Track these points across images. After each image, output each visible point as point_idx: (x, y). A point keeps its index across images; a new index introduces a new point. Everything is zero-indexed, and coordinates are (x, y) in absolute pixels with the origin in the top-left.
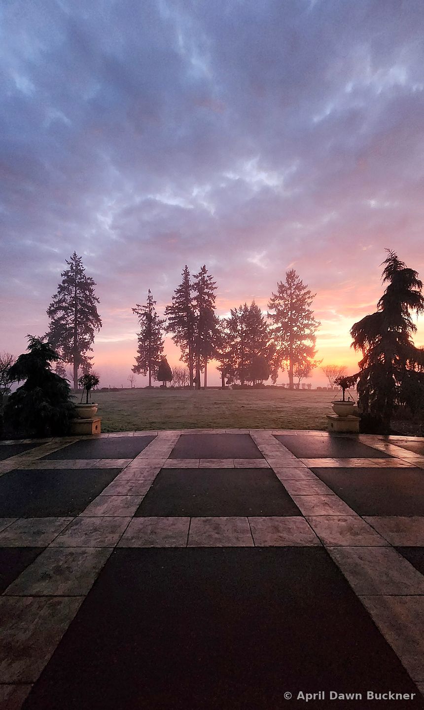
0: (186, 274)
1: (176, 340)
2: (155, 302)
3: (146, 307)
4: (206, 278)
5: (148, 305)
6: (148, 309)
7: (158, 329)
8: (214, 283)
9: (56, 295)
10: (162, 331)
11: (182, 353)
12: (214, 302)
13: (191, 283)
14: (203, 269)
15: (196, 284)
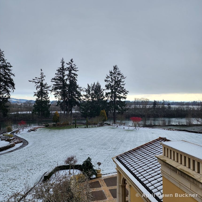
0: (63, 63)
1: (56, 95)
2: (45, 76)
3: (40, 79)
4: (73, 65)
5: (41, 77)
6: (41, 80)
7: (46, 91)
8: (77, 68)
10: (48, 92)
12: (77, 78)
13: (65, 67)
14: (72, 61)
15: (67, 68)
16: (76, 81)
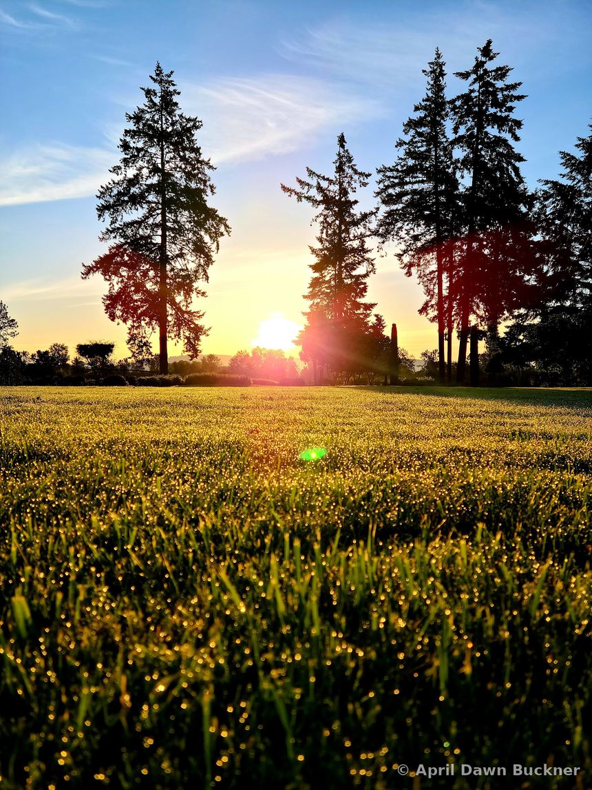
0: (437, 71)
1: (406, 259)
3: (331, 182)
4: (492, 75)
7: (361, 237)
9: (119, 168)
10: (372, 242)
11: (426, 298)
13: (449, 94)
14: (486, 51)
15: (462, 96)
16: (517, 164)
